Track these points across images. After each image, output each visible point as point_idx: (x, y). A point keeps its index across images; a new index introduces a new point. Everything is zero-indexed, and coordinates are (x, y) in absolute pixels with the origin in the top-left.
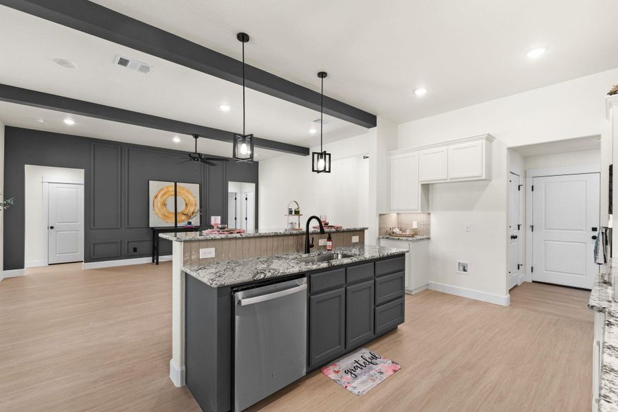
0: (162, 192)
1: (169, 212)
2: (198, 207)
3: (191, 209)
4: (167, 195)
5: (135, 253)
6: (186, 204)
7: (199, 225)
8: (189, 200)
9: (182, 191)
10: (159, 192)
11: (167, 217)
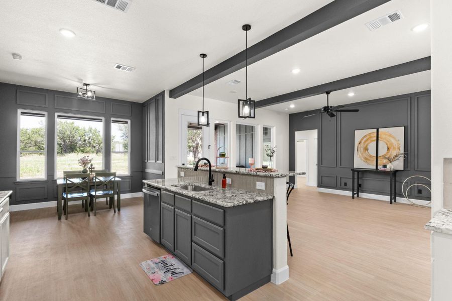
0: (365, 139)
1: (371, 156)
2: (402, 151)
3: (394, 153)
4: (369, 141)
5: (346, 187)
6: (388, 148)
7: (403, 169)
8: (392, 144)
9: (384, 136)
10: (363, 138)
11: (369, 160)
